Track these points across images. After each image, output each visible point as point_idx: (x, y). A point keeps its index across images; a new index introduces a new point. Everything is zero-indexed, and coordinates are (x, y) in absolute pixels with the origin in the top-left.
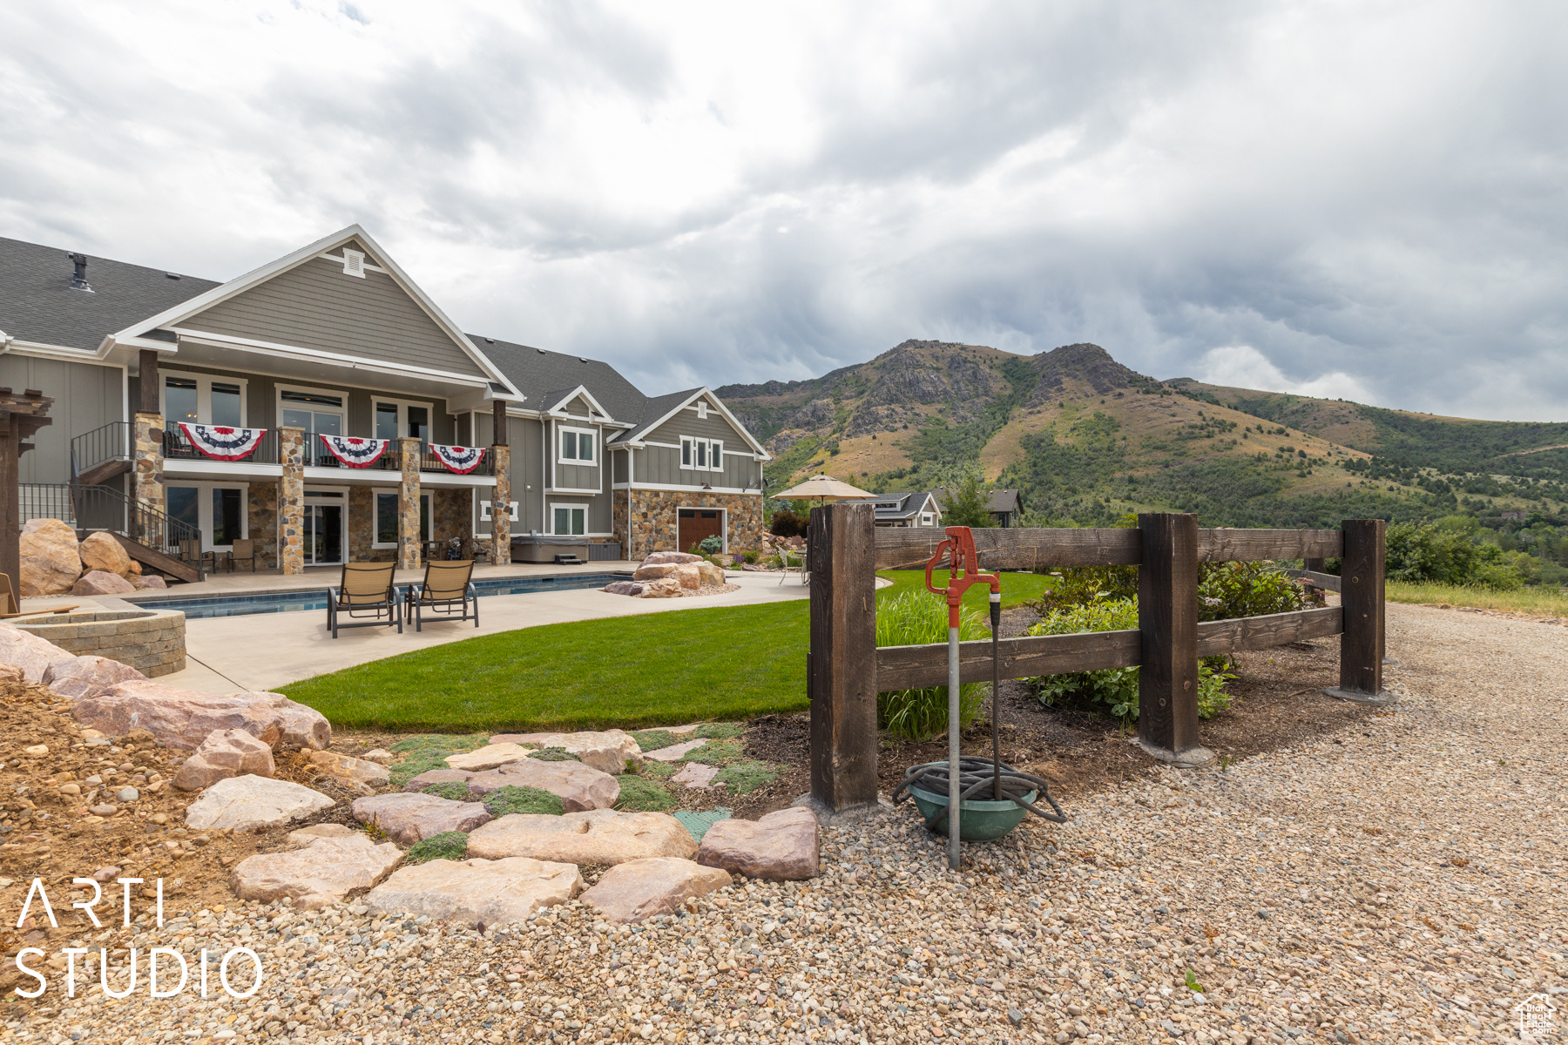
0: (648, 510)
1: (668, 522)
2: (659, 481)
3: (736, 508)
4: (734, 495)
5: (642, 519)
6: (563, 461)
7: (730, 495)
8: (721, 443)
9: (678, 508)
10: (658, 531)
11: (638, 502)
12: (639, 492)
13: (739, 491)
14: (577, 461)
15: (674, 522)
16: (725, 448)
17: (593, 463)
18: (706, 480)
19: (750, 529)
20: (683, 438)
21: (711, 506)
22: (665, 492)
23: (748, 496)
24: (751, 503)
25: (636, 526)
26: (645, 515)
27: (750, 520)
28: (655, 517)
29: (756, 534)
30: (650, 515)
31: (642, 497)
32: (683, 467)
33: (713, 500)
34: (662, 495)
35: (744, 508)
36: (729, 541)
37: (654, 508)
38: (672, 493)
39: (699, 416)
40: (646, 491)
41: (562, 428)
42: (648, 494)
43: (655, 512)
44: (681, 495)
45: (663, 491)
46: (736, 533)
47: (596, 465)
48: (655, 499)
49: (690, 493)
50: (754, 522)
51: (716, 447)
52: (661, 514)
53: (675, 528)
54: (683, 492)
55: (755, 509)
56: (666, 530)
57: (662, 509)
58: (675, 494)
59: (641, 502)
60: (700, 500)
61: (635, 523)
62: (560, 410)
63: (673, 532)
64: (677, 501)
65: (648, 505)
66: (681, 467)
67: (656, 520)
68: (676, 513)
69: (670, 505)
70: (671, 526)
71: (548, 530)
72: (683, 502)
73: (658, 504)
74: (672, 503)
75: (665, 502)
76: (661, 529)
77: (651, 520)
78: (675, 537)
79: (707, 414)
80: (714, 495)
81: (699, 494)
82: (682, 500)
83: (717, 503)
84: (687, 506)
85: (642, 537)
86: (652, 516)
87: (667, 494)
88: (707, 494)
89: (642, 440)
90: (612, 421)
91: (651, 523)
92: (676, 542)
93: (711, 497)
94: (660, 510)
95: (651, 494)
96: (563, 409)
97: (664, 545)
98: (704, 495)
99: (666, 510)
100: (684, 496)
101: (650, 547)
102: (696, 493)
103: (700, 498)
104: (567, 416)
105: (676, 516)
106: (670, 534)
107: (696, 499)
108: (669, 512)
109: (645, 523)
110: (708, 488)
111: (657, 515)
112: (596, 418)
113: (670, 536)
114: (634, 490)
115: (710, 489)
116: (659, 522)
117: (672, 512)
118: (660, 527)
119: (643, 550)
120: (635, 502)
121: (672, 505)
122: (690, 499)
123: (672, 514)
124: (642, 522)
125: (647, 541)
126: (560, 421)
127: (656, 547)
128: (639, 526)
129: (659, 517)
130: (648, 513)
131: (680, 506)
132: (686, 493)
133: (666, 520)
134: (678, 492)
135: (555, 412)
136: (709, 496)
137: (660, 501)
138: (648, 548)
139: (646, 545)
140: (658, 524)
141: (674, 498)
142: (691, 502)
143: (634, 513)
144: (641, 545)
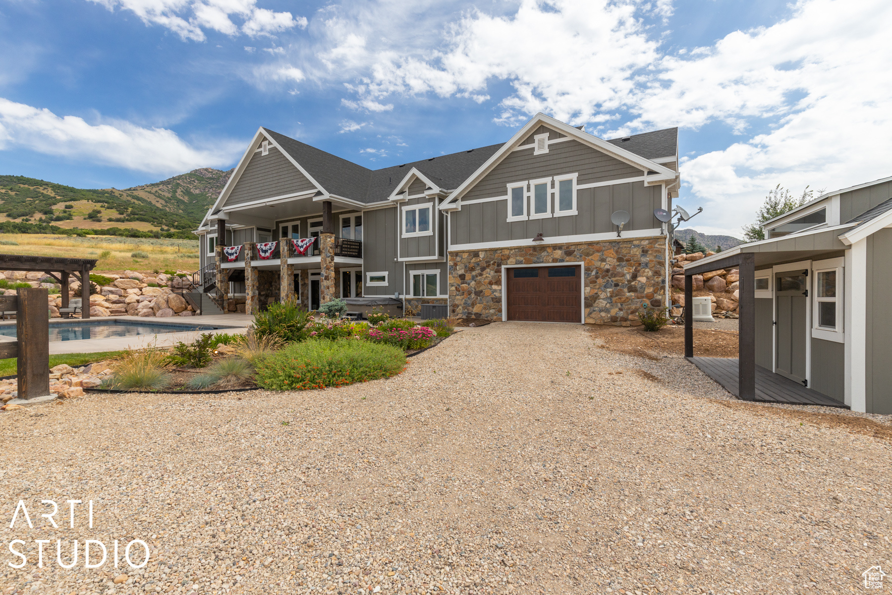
0: (466, 271)
1: (491, 283)
2: (483, 240)
3: (603, 260)
4: (598, 243)
5: (459, 281)
6: (405, 235)
7: (590, 244)
8: (574, 176)
9: (503, 267)
10: (479, 293)
11: (456, 265)
12: (456, 254)
13: (612, 236)
14: (418, 234)
15: (498, 282)
16: (579, 182)
17: (429, 233)
18: (539, 229)
19: (632, 289)
20: (510, 186)
21: (555, 260)
22: (486, 251)
23: (629, 241)
24: (637, 252)
25: (453, 288)
26: (462, 277)
27: (634, 277)
28: (473, 278)
29: (649, 297)
30: (468, 277)
31: (458, 259)
32: (511, 218)
33: (558, 253)
34: (482, 255)
35: (620, 260)
36: (587, 306)
37: (472, 269)
38: (495, 250)
39: (536, 153)
40: (463, 252)
41: (405, 209)
42: (465, 256)
43: (474, 273)
44: (507, 252)
45: (482, 250)
46: (602, 296)
47: (431, 234)
48: (473, 260)
49: (520, 248)
50: (643, 280)
51: (566, 187)
52: (481, 275)
53: (502, 290)
54: (510, 249)
55: (644, 260)
56: (487, 292)
57: (483, 269)
58: (499, 252)
59: (459, 264)
60: (536, 255)
61: (452, 286)
62: (398, 194)
63: (497, 294)
64: (502, 260)
65: (466, 267)
66: (508, 220)
67: (475, 281)
68: (501, 272)
69: (493, 264)
70: (494, 287)
71: (408, 293)
72: (511, 260)
73: (478, 265)
74: (495, 262)
75: (487, 262)
76: (481, 291)
77: (469, 281)
78: (498, 300)
79: (549, 146)
80: (555, 247)
81: (534, 248)
82: (508, 258)
83: (565, 256)
84: (516, 264)
85: (459, 300)
86: (471, 277)
87: (488, 253)
88: (548, 246)
89: (454, 201)
90: (440, 189)
91: (469, 284)
92: (501, 306)
93: (555, 250)
94: (480, 271)
95: (469, 255)
96: (401, 192)
97: (485, 309)
98: (543, 248)
99: (488, 270)
100: (511, 252)
101: (468, 310)
102: (529, 247)
103: (536, 253)
104: (406, 197)
105: (501, 276)
106: (492, 296)
107: (530, 254)
108: (492, 271)
109: (463, 285)
110: (543, 240)
111: (477, 276)
112: (427, 193)
113: (492, 298)
114: (451, 253)
115: (548, 240)
116: (479, 283)
117: (496, 272)
118: (480, 289)
119: (461, 312)
120: (452, 264)
121: (496, 264)
122: (521, 256)
123: (496, 274)
124: (460, 284)
125: (464, 304)
126: (403, 203)
127: (476, 310)
128: (456, 288)
129: (479, 278)
130: (467, 275)
131: (507, 264)
132: (514, 249)
133: (487, 281)
134: (502, 249)
135: (393, 197)
136: (551, 249)
137: (480, 261)
138: (466, 310)
139: (463, 307)
140: (478, 285)
141: (498, 256)
142: (522, 259)
143: (451, 276)
144: (458, 307)
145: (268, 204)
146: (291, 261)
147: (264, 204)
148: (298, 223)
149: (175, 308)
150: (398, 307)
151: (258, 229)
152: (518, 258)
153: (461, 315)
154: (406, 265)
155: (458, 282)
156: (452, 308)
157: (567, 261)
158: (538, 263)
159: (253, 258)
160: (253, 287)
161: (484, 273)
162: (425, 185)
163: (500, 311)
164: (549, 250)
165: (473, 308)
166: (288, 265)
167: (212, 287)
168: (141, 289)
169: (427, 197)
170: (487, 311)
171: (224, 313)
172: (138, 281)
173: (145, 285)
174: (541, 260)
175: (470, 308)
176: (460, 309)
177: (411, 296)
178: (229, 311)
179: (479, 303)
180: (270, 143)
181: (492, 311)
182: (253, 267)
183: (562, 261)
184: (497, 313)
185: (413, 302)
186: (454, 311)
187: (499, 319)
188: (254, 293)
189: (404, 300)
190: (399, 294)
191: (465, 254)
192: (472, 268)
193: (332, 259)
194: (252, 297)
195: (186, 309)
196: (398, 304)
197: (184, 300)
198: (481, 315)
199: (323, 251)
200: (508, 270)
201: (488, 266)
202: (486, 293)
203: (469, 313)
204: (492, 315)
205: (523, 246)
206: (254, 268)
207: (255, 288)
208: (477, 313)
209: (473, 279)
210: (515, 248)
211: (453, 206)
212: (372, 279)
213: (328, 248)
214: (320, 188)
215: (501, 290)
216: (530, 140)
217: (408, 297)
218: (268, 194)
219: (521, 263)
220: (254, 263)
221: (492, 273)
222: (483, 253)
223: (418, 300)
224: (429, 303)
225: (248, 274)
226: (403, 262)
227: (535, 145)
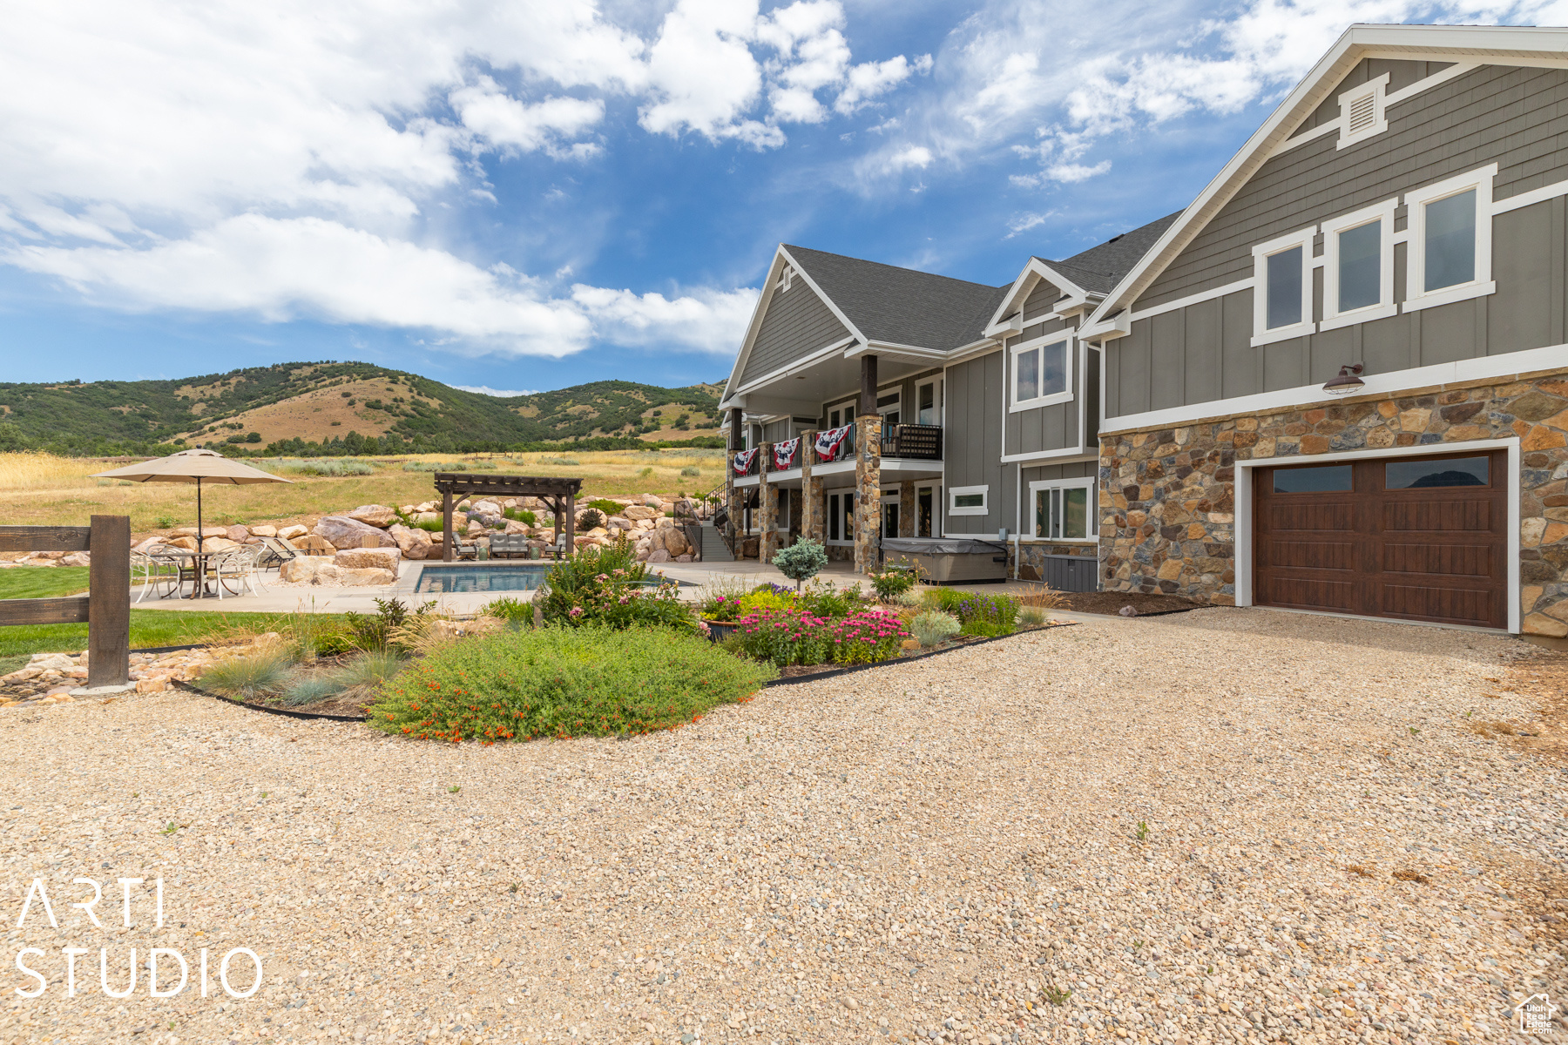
0: (1141, 479)
1: (1204, 508)
5: (1122, 502)
6: (1017, 406)
7: (1546, 379)
8: (1480, 178)
9: (1239, 466)
10: (1172, 532)
11: (1116, 464)
12: (1119, 438)
14: (1043, 400)
15: (1226, 506)
16: (1502, 190)
17: (1065, 396)
18: (1350, 355)
20: (1262, 251)
22: (1191, 426)
25: (1110, 520)
26: (1131, 493)
28: (1159, 495)
30: (1146, 492)
31: (1123, 450)
32: (1262, 334)
33: (1419, 418)
34: (1181, 438)
36: (1531, 578)
37: (1157, 474)
38: (1215, 423)
39: (1343, 142)
40: (1134, 432)
41: (1017, 349)
42: (1139, 441)
43: (1160, 483)
44: (1249, 426)
45: (1181, 426)
47: (1071, 398)
48: (1160, 451)
49: (1288, 413)
52: (1178, 486)
53: (1238, 526)
54: (1260, 416)
56: (1194, 530)
57: (1184, 472)
58: (1227, 426)
59: (1123, 461)
60: (1340, 428)
61: (1108, 514)
62: (1001, 321)
63: (1221, 536)
64: (1234, 446)
65: (1141, 467)
66: (1255, 342)
67: (1164, 502)
68: (1232, 478)
69: (1212, 459)
70: (1214, 517)
71: (1025, 529)
72: (1261, 445)
73: (1172, 462)
74: (1216, 454)
75: (1193, 454)
76: (1179, 528)
77: (1147, 503)
78: (1226, 552)
79: (1389, 110)
80: (1406, 400)
81: (1334, 409)
82: (1255, 439)
83: (1445, 425)
84: (1277, 454)
85: (1123, 547)
86: (1152, 493)
87: (1199, 432)
88: (1383, 399)
89: (1113, 314)
90: (1088, 294)
91: (1148, 511)
92: (1233, 564)
93: (1405, 408)
94: (1175, 477)
95: (1150, 439)
96: (1008, 316)
97: (1187, 571)
98: (1365, 406)
99: (1197, 474)
100: (1263, 425)
101: (1144, 572)
102: (1320, 407)
103: (1339, 422)
104: (1020, 324)
105: (1232, 488)
106: (1209, 540)
107: (1321, 426)
108: (1207, 477)
109: (1133, 512)
110: (1361, 382)
111: (1167, 490)
112: (1059, 307)
113: (1208, 546)
114: (1106, 437)
115: (1377, 384)
116: (1172, 507)
117: (1218, 478)
118: (1176, 521)
119: (1126, 576)
120: (1108, 463)
121: (1219, 459)
122: (1292, 433)
123: (1218, 483)
124: (1125, 509)
125: (1135, 557)
126: (1013, 340)
127: (1166, 571)
128: (1117, 519)
129: (1173, 494)
130: (1142, 487)
131: (1249, 458)
132: (1272, 415)
133: (1194, 501)
134: (1235, 418)
135: (992, 329)
136: (1394, 405)
137: (1176, 452)
138: (1140, 573)
139: (1132, 566)
140: (1171, 513)
141: (1225, 438)
142: (1296, 440)
143: (1105, 491)
144: (1121, 564)
145: (789, 374)
146: (818, 470)
147: (784, 376)
148: (853, 403)
149: (671, 550)
150: (995, 560)
151: (795, 420)
152: (1282, 439)
153: (1128, 584)
154: (1022, 470)
155: (1120, 506)
156: (1106, 565)
157: (1452, 439)
158: (1349, 449)
159: (770, 469)
160: (770, 516)
161: (1187, 481)
162: (1059, 291)
163: (1230, 579)
164: (1385, 411)
165: (1157, 568)
166: (812, 478)
167: (724, 518)
168: (654, 521)
169: (1062, 317)
170: (1193, 578)
171: (736, 559)
172: (653, 509)
173: (662, 514)
174: (1359, 441)
175: (1150, 568)
176: (1125, 570)
177: (1032, 536)
178: (745, 556)
179: (1173, 557)
180: (792, 270)
181: (1206, 579)
182: (770, 484)
183: (1435, 438)
184: (1220, 584)
185: (1035, 549)
186: (1110, 574)
187: (1227, 599)
188: (771, 527)
189: (1016, 544)
190: (1008, 532)
191: (1139, 437)
192: (1155, 470)
193: (876, 465)
194: (768, 534)
195: (685, 551)
196: (1001, 554)
197: (683, 537)
198: (1177, 586)
199: (860, 449)
200: (1258, 473)
201: (1198, 464)
202: (1191, 533)
203: (1147, 581)
204: (1208, 588)
205: (1299, 407)
206: (772, 485)
207: (773, 518)
208: (1167, 582)
209: (1157, 498)
210: (1274, 413)
211: (1110, 326)
212: (961, 501)
213: (868, 443)
214: (856, 333)
215: (1231, 526)
216: (1328, 109)
217: (1026, 538)
218: (790, 356)
219: (1292, 451)
220: (773, 477)
221: (1208, 481)
222: (1185, 432)
223: (1045, 545)
224: (1068, 553)
225: (764, 495)
226: (1014, 464)
227: (1342, 122)
